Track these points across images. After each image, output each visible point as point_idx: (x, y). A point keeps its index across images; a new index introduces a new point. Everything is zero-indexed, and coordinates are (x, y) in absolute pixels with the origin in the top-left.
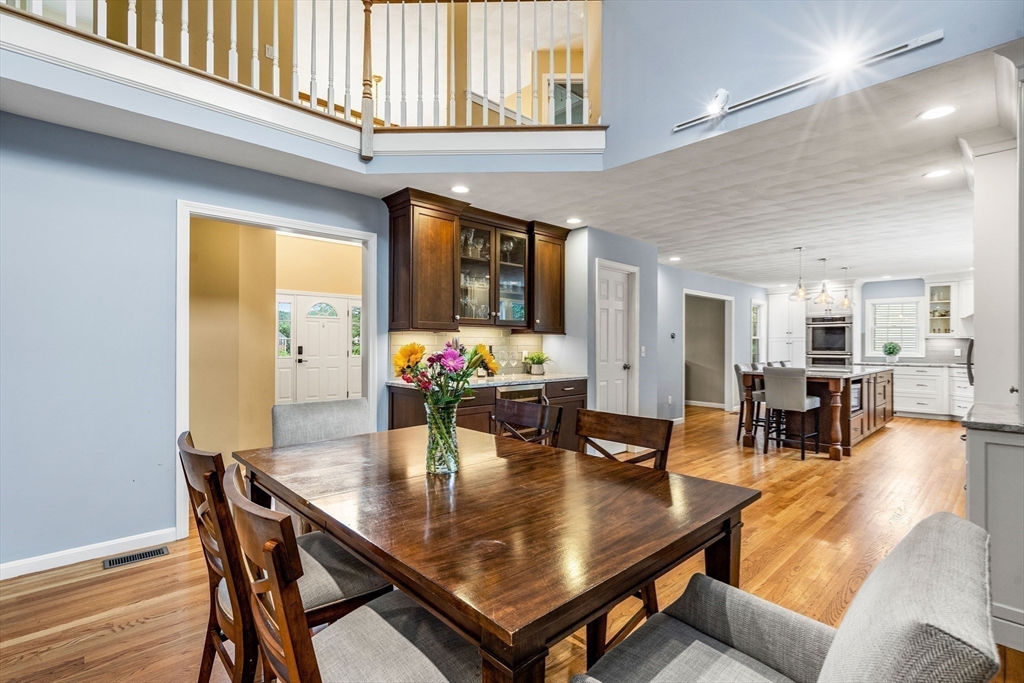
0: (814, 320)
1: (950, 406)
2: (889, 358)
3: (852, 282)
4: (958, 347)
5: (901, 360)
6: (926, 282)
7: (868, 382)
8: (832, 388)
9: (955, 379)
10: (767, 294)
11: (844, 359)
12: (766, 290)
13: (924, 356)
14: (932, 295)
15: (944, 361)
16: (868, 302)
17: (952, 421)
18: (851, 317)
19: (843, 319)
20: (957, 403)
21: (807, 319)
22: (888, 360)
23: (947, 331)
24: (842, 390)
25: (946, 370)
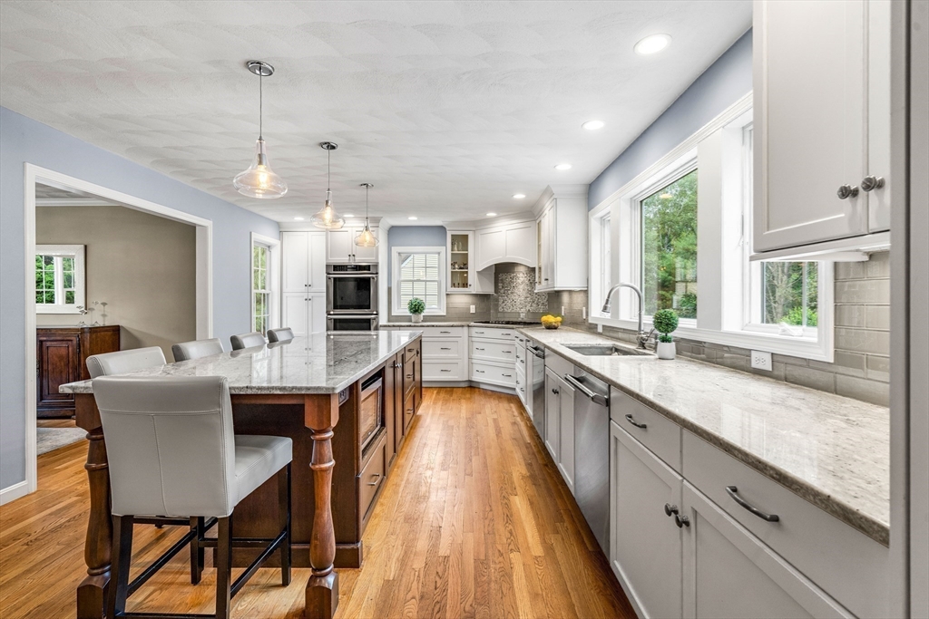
0: (336, 268)
1: (470, 372)
2: (414, 317)
3: (377, 221)
4: (473, 304)
5: (426, 319)
6: (447, 229)
7: (394, 367)
8: (310, 421)
9: (474, 339)
10: (281, 230)
11: (369, 320)
12: (278, 225)
13: (445, 314)
14: (453, 244)
15: (463, 319)
16: (395, 250)
17: (471, 387)
18: (376, 266)
19: (368, 268)
20: (476, 367)
21: (328, 266)
22: (413, 320)
23: (465, 285)
24: (334, 422)
25: (466, 329)
